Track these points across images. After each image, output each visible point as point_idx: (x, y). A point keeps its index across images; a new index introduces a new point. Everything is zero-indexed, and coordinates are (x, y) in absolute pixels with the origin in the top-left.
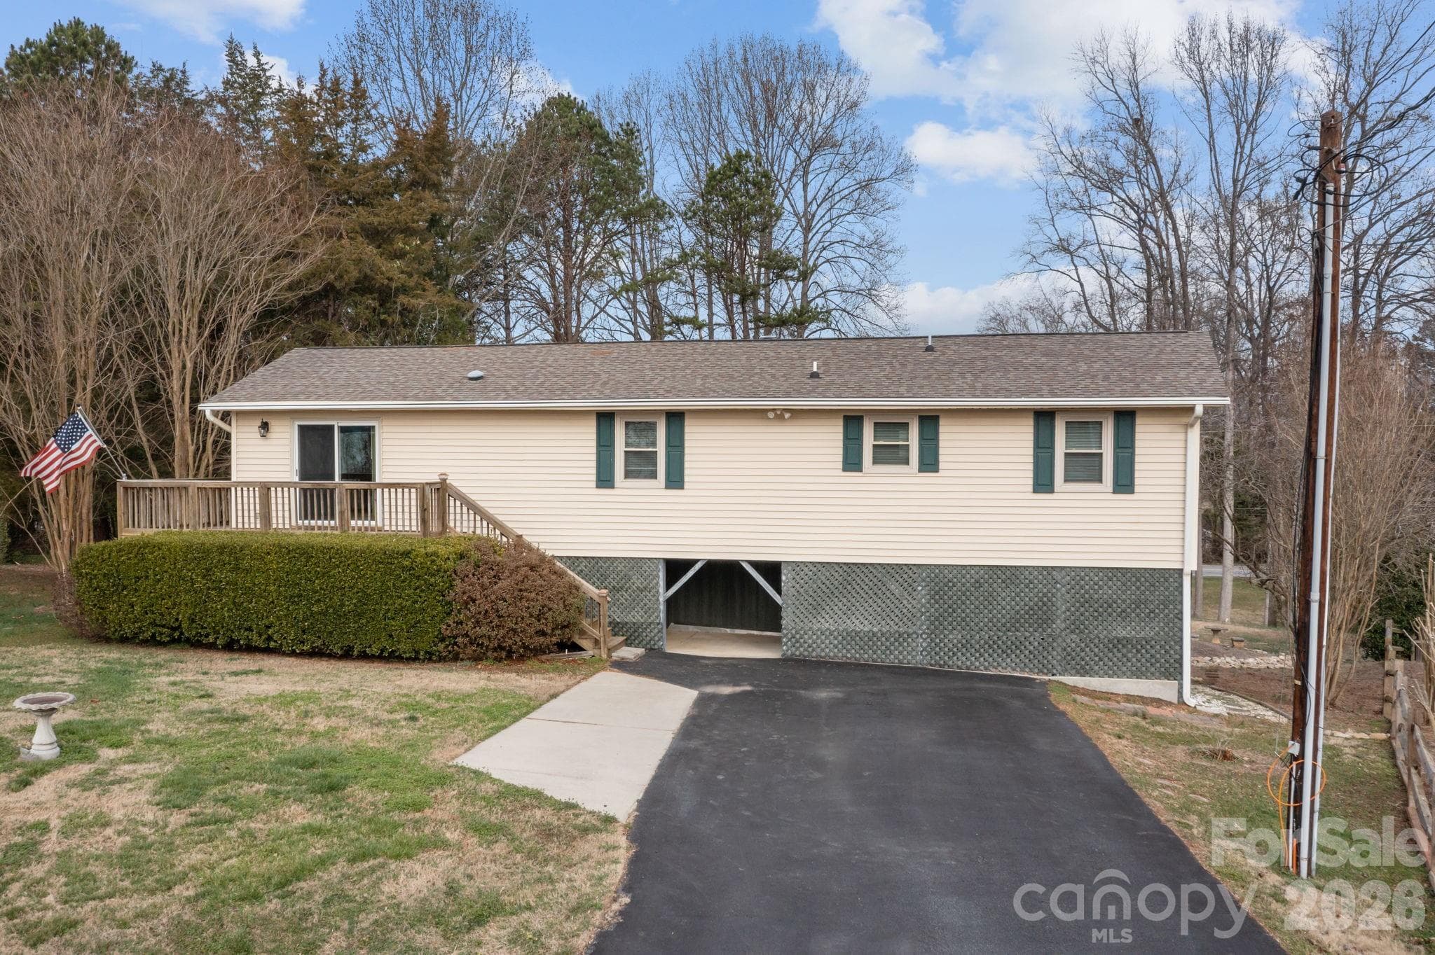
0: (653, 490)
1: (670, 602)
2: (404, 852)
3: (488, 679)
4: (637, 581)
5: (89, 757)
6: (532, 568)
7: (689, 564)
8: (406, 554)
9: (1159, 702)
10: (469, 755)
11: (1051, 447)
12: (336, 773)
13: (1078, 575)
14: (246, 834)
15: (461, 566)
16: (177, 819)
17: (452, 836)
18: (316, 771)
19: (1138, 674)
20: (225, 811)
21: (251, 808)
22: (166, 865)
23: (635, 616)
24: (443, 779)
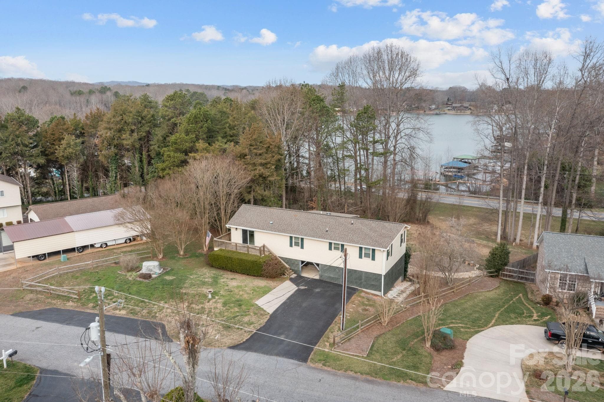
0: (298, 248)
1: (302, 267)
2: (246, 316)
3: (267, 283)
4: (296, 263)
5: (215, 298)
6: (276, 264)
7: (305, 262)
8: (256, 261)
9: (377, 295)
10: (258, 301)
11: (362, 251)
12: (241, 303)
13: (366, 273)
14: (231, 312)
15: (264, 264)
16: (224, 309)
17: (251, 314)
18: (239, 302)
19: (375, 290)
20: (229, 308)
21: (231, 308)
22: (223, 314)
23: (296, 269)
24: (253, 306)
